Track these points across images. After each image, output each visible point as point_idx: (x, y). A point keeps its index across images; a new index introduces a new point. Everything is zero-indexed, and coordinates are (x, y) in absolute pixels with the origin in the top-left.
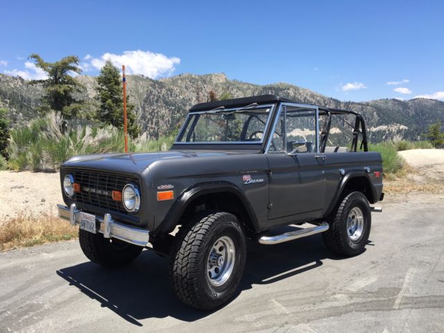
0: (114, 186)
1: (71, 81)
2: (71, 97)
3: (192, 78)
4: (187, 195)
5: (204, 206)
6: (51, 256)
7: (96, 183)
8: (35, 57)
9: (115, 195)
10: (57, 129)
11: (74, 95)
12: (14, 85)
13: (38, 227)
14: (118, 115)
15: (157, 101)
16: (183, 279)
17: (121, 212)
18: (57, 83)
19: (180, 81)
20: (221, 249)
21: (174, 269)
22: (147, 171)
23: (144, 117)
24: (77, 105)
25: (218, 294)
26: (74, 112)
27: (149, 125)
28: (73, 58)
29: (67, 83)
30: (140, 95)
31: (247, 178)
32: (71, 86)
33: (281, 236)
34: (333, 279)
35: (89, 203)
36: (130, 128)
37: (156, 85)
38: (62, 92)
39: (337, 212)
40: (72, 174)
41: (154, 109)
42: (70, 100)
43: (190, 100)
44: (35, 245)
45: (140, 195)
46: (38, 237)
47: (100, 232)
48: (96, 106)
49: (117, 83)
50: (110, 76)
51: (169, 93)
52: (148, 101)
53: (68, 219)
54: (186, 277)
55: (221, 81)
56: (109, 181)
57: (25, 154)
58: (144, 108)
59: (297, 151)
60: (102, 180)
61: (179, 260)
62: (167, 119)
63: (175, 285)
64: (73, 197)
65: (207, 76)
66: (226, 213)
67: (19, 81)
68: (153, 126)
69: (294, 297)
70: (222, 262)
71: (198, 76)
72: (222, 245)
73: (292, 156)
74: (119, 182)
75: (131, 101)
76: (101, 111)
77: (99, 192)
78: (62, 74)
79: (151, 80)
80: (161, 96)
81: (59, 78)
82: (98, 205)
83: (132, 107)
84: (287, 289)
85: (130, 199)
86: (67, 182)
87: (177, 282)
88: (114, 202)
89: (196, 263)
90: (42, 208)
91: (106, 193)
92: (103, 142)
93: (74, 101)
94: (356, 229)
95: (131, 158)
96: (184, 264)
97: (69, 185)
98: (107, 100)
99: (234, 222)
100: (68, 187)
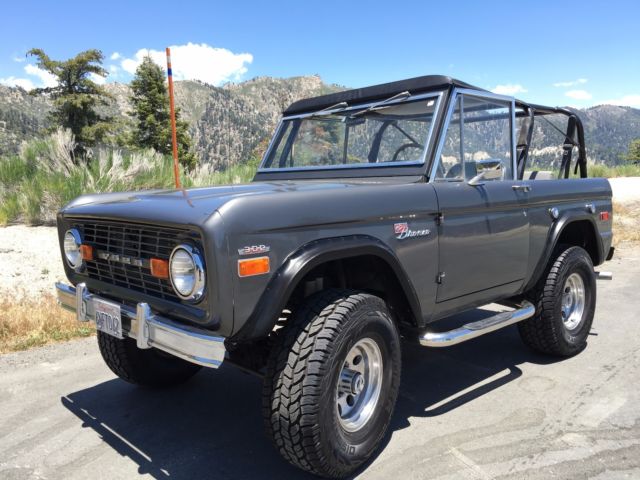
0: (154, 250)
1: (93, 89)
2: (93, 112)
3: (272, 84)
4: (295, 265)
5: (320, 280)
6: (56, 367)
7: (120, 244)
8: (37, 52)
9: (154, 266)
10: (66, 156)
11: (97, 109)
12: (13, 99)
13: (37, 316)
14: (165, 137)
15: (221, 119)
16: (291, 425)
17: (167, 298)
18: (71, 92)
19: (253, 89)
20: (356, 361)
21: (275, 406)
22: (216, 219)
23: (203, 143)
24: (103, 124)
25: (357, 447)
26: (99, 135)
27: (212, 154)
28: (94, 53)
29: (87, 92)
30: (196, 111)
31: (402, 229)
32: (92, 96)
33: (459, 330)
34: (549, 403)
35: (110, 281)
36: (184, 157)
37: (220, 95)
38: (79, 105)
39: (544, 283)
40: (77, 227)
41: (217, 131)
42: (93, 118)
43: (269, 115)
44: (31, 348)
45: (205, 267)
46: (35, 334)
47: (130, 336)
48: (132, 126)
49: (162, 90)
50: (150, 79)
51: (239, 106)
52: (208, 119)
53: (73, 310)
54: (297, 422)
55: (314, 87)
56: (144, 240)
57: (15, 199)
58: (202, 130)
59: (483, 179)
60: (131, 238)
61: (284, 390)
62: (237, 144)
63: (277, 435)
64: (82, 269)
65: (293, 79)
66: (367, 296)
67: (20, 94)
68: (218, 155)
69: (490, 442)
70: (362, 387)
71: (281, 80)
72: (358, 353)
73: (475, 186)
74: (161, 242)
75: (183, 118)
76: (140, 133)
77: (127, 260)
78: (78, 77)
79: (212, 87)
80: (227, 110)
81: (75, 84)
82: (125, 286)
83: (185, 126)
84: (474, 426)
85: (185, 274)
86: (71, 242)
87: (280, 430)
88: (155, 279)
89: (317, 395)
90: (43, 284)
91: (139, 263)
92: (141, 177)
93: (98, 118)
94: (572, 309)
95: (185, 197)
96: (294, 398)
97: (74, 247)
98: (147, 116)
99: (381, 311)
100: (72, 252)
